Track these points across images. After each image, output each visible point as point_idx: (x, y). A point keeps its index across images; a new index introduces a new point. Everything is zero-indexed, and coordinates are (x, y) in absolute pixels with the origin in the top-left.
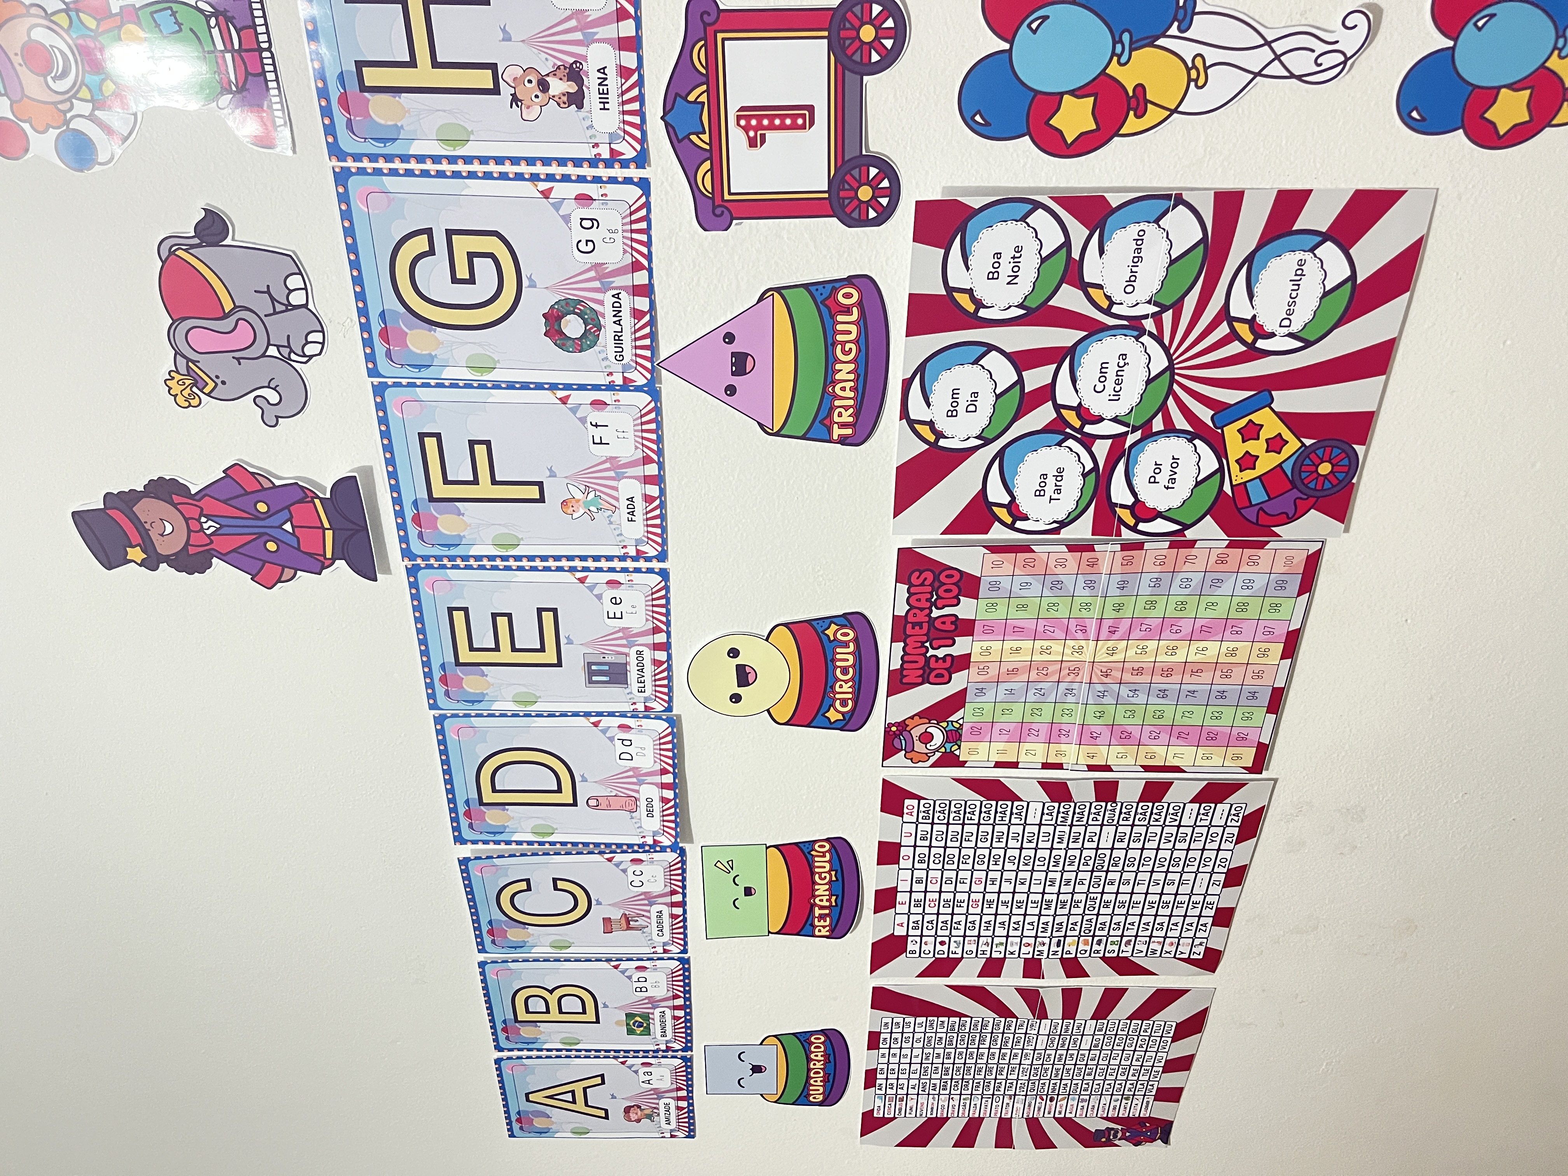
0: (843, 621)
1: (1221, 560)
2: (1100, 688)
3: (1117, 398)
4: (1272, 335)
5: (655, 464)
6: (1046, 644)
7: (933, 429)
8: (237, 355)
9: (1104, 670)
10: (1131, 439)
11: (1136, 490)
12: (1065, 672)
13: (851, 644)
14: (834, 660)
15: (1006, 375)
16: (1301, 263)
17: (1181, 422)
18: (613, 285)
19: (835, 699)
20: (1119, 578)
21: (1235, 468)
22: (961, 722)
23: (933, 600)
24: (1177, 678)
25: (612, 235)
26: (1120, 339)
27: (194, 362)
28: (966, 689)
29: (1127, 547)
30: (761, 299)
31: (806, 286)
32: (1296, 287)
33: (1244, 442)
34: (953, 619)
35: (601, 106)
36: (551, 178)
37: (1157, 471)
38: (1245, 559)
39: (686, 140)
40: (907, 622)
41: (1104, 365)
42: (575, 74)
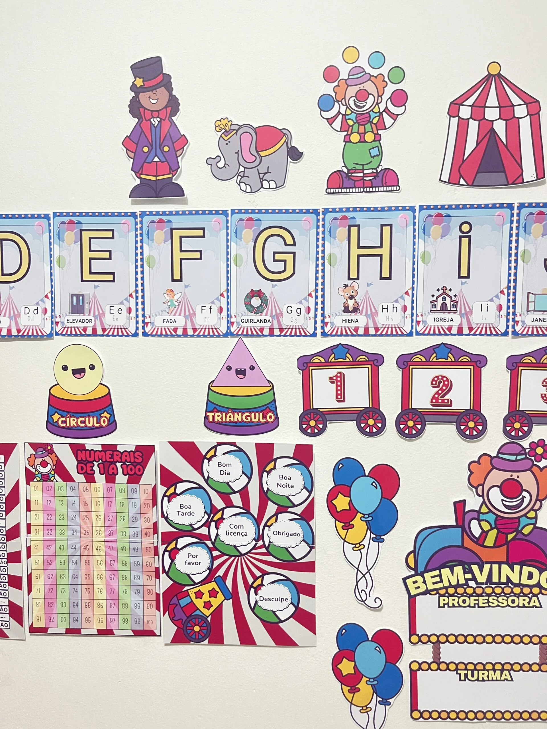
0: (111, 421)
1: (149, 592)
2: (78, 546)
3: (228, 534)
4: (256, 594)
5: (192, 333)
6: (102, 518)
7: (212, 457)
8: (240, 153)
9: (88, 547)
10: (209, 543)
11: (184, 549)
12: (86, 528)
13: (99, 425)
14: (89, 416)
15: (237, 486)
16: (286, 600)
17: (216, 563)
18: (274, 320)
19: (66, 417)
20: (139, 547)
21: (196, 590)
22: (55, 481)
23: (126, 463)
24: (84, 581)
25: (294, 321)
26: (254, 532)
27: (236, 133)
28: (74, 481)
29: (156, 549)
30: (269, 381)
31: (274, 400)
32: (276, 600)
33: (209, 591)
34: (115, 473)
35: (344, 320)
36: (316, 297)
37: (194, 556)
38: (150, 602)
39: (332, 353)
40: (113, 451)
41: (242, 527)
42: (356, 310)
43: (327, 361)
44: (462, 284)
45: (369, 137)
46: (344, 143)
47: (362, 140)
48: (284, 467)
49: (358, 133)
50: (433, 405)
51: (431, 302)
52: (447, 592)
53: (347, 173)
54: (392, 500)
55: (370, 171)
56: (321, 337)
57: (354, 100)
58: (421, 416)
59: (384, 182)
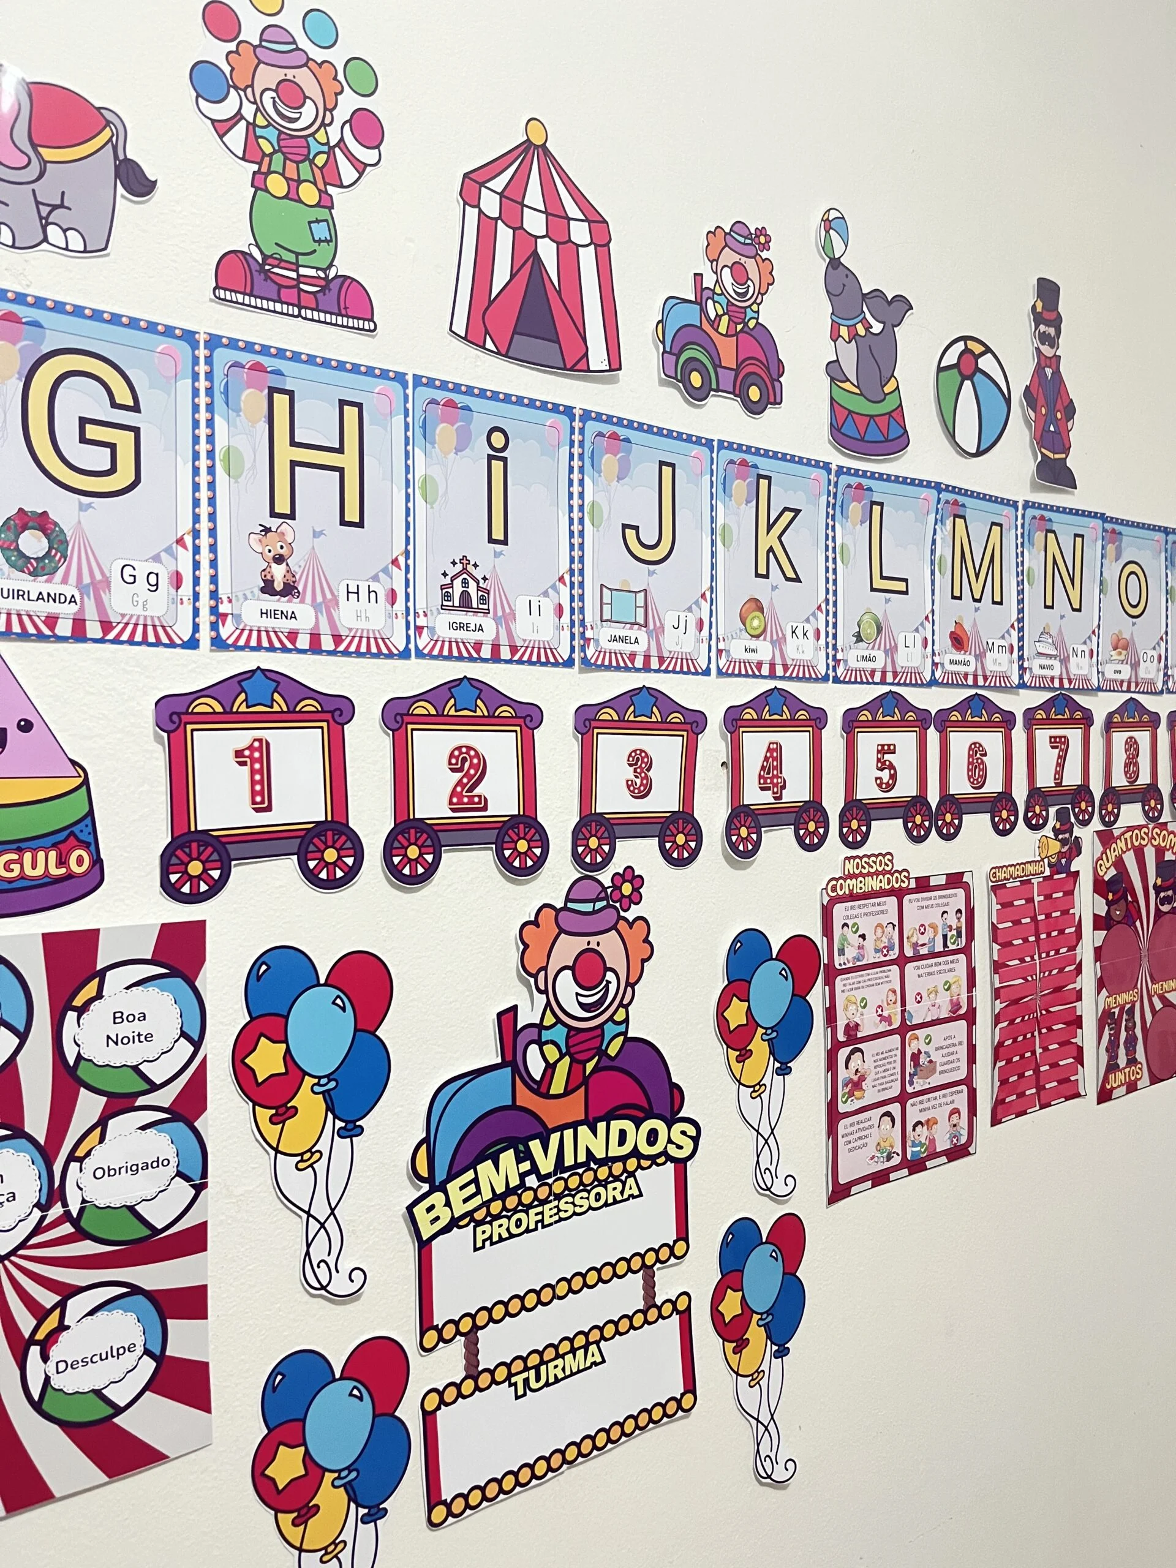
4: (46, 1359)
16: (130, 1349)
18: (85, 598)
25: (141, 604)
26: (35, 1186)
30: (74, 763)
31: (91, 813)
32: (104, 1357)
35: (264, 611)
36: (197, 550)
39: (240, 689)
42: (289, 590)
43: (228, 710)
44: (497, 555)
45: (309, 193)
46: (253, 189)
47: (292, 196)
49: (283, 175)
50: (453, 810)
51: (442, 587)
52: (488, 1213)
53: (261, 262)
54: (377, 1033)
55: (312, 272)
56: (212, 651)
57: (273, 98)
58: (433, 834)
59: (342, 306)
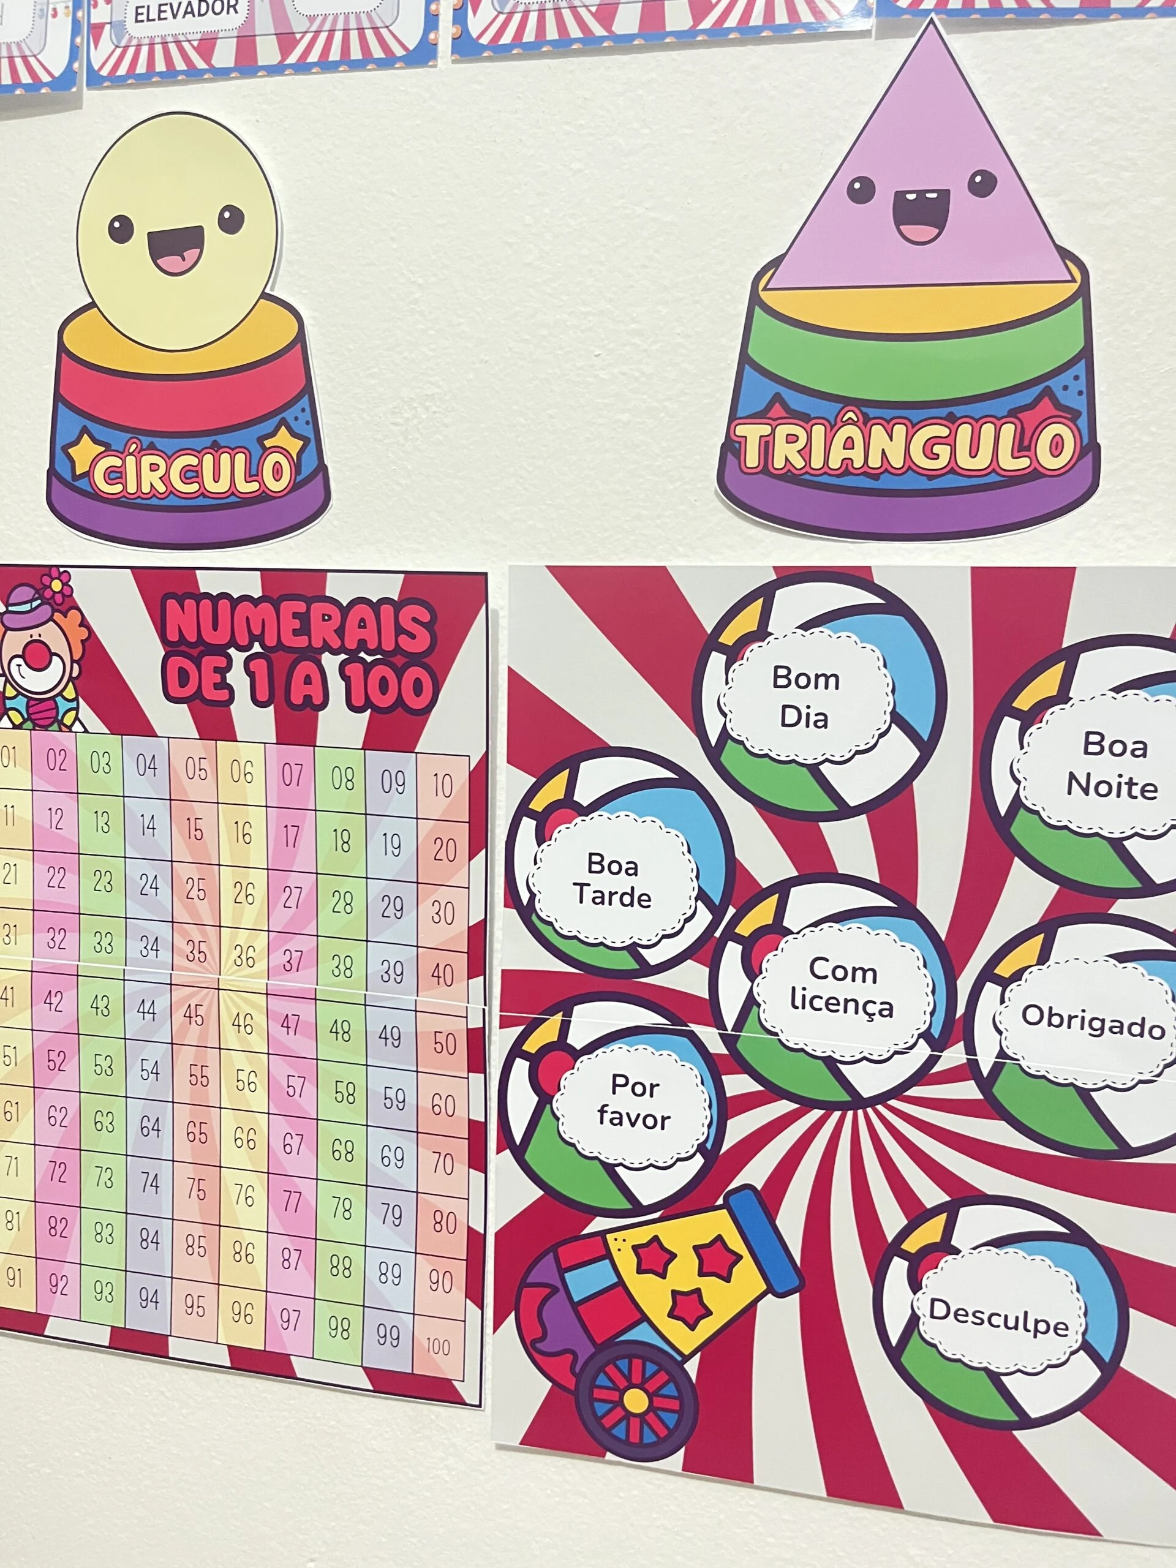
0: (309, 465)
1: (440, 1221)
2: (162, 1004)
3: (798, 1003)
4: (915, 1285)
5: (691, 23)
6: (260, 892)
7: (746, 640)
9: (201, 1011)
10: (708, 1036)
11: (599, 1051)
12: (195, 934)
13: (254, 486)
14: (216, 448)
15: (860, 783)
16: (1061, 1329)
17: (739, 1128)
19: (122, 454)
20: (407, 1029)
21: (642, 1235)
22: (77, 727)
23: (362, 655)
24: (185, 1150)
26: (926, 1003)
28: (152, 734)
29: (477, 1040)
30: (1065, 254)
31: (1086, 354)
32: (1011, 1323)
33: (696, 1248)
34: (317, 701)
37: (639, 1089)
38: (443, 1265)
40: (309, 601)
41: (870, 974)
48: (1117, 690)
